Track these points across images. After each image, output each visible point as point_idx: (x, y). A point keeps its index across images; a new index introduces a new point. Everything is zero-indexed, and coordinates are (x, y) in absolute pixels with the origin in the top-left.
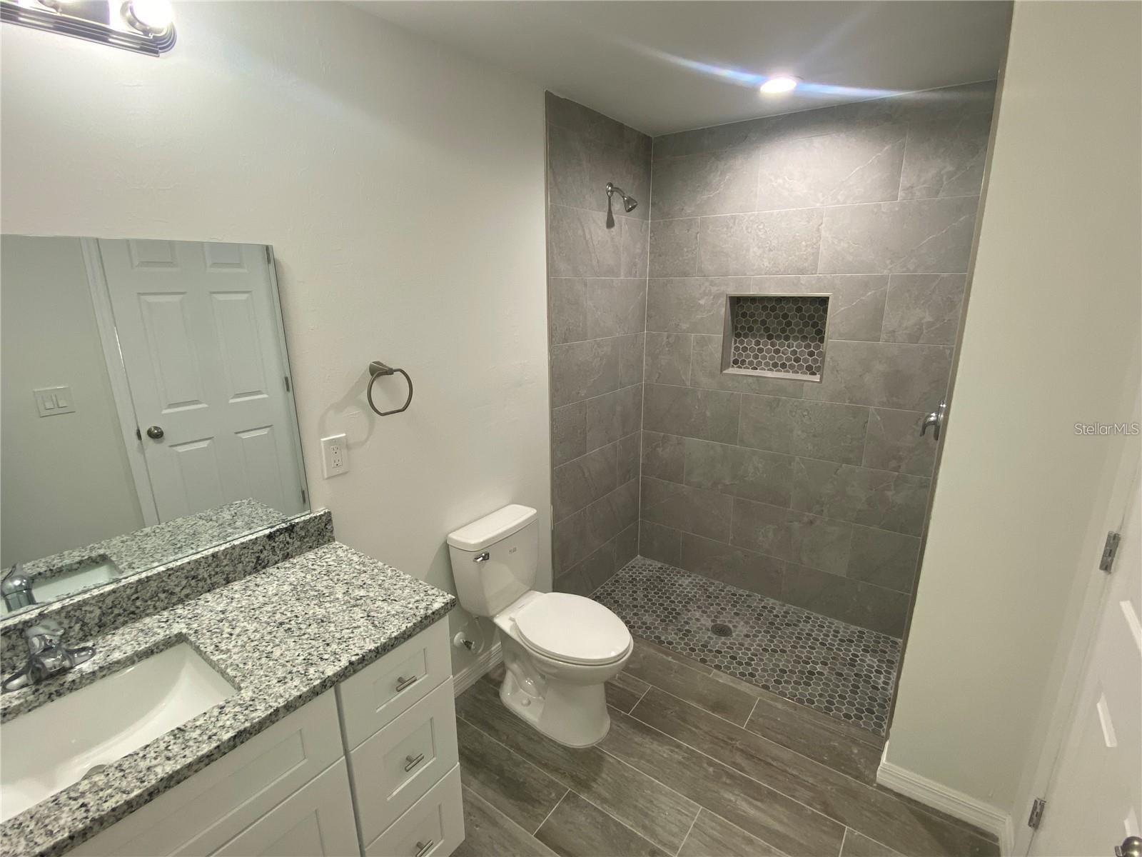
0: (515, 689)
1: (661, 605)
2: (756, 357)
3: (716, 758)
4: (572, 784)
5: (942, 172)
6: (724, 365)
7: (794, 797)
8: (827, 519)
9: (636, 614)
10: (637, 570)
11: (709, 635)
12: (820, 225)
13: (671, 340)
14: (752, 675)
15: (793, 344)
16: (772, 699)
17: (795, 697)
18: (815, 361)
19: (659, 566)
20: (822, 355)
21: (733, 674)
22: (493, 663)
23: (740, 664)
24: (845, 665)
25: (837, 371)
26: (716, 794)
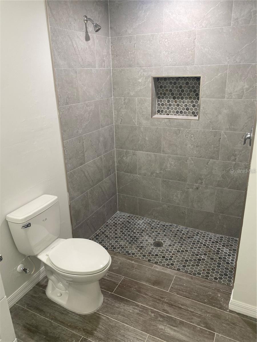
0: (53, 289)
1: (129, 235)
2: (168, 108)
3: (155, 309)
4: (84, 333)
5: (251, 11)
6: (153, 113)
7: (191, 322)
8: (204, 186)
9: (116, 242)
10: (117, 219)
11: (152, 247)
12: (195, 39)
13: (126, 101)
14: (172, 264)
15: (185, 101)
16: (181, 275)
17: (192, 272)
18: (196, 109)
19: (128, 215)
20: (199, 106)
21: (163, 266)
22: (41, 277)
23: (167, 260)
24: (214, 254)
25: (206, 114)
26: (155, 327)
